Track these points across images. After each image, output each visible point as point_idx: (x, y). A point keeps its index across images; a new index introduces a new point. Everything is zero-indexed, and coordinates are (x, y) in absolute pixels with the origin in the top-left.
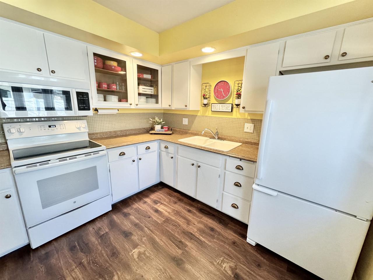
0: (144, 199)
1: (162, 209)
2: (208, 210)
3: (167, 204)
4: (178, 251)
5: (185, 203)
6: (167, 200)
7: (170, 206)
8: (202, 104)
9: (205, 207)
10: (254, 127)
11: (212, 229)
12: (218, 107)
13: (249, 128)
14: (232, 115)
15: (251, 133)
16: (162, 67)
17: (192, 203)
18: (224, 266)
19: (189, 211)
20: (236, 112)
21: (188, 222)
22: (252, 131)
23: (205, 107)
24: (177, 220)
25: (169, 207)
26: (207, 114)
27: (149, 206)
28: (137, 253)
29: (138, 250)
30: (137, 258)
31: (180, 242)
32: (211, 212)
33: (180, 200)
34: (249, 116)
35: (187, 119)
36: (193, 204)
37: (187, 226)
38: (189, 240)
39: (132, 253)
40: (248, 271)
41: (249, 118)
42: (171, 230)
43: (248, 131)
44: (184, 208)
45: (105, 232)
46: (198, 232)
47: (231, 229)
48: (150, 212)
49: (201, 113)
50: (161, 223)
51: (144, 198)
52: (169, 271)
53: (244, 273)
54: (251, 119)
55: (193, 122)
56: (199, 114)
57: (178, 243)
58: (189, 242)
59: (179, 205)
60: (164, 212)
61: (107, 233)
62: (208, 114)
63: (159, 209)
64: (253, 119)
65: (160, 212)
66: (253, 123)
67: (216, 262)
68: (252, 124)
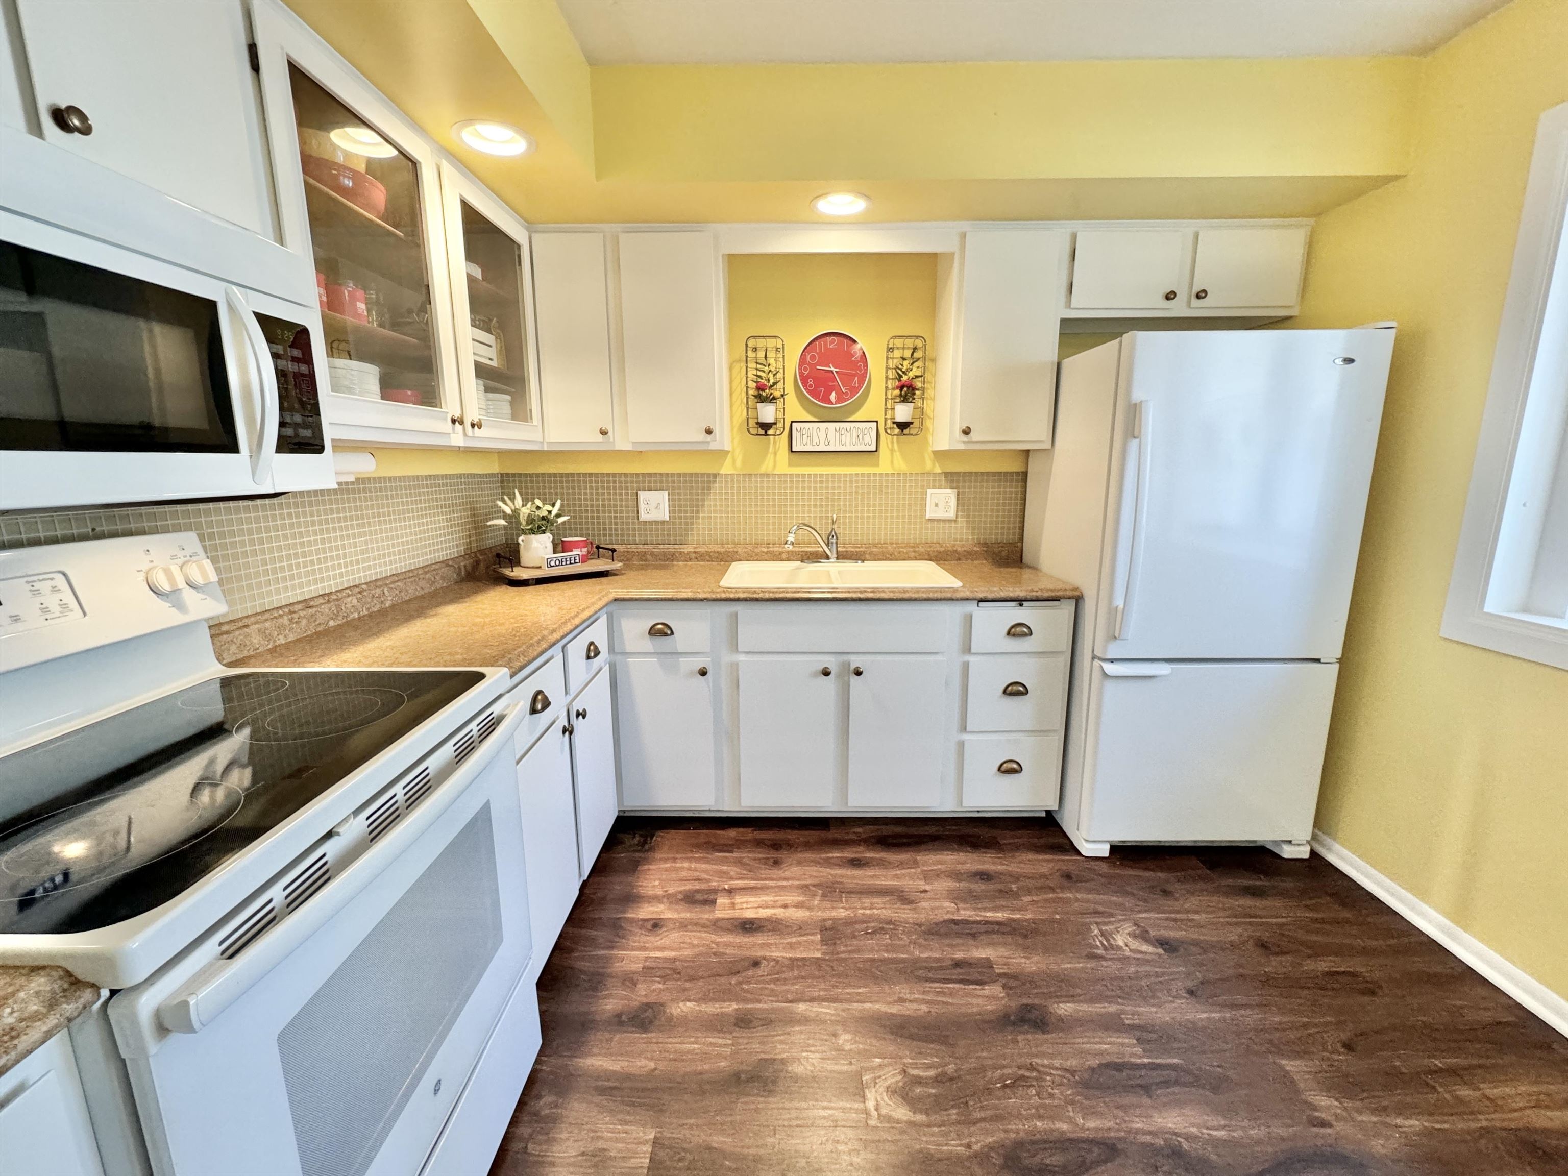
0: (629, 915)
1: (761, 910)
2: (899, 830)
3: (752, 883)
4: (986, 992)
5: (808, 846)
6: (733, 870)
7: (771, 883)
8: (752, 422)
9: (883, 827)
10: (958, 500)
11: (985, 876)
12: (822, 435)
13: (941, 505)
14: (877, 465)
15: (950, 521)
16: (533, 235)
17: (823, 834)
18: (1121, 943)
19: (856, 863)
20: (892, 451)
21: (902, 897)
22: (951, 514)
23: (766, 434)
24: (861, 911)
25: (772, 887)
26: (767, 466)
27: (689, 927)
28: (890, 1099)
29: (881, 1090)
30: (914, 1113)
31: (958, 964)
32: (913, 831)
33: (776, 846)
34: (937, 465)
35: (666, 492)
36: (834, 834)
37: (915, 909)
38: (971, 942)
39: (874, 1113)
40: (1167, 919)
41: (938, 470)
42: (887, 951)
43: (940, 514)
44: (828, 863)
45: (648, 1148)
46: (961, 905)
47: (1017, 848)
48: (727, 945)
49: (739, 463)
50: (823, 953)
51: (624, 912)
52: (1046, 1062)
53: (1166, 928)
54: (946, 474)
55: (697, 506)
56: (727, 468)
57: (956, 973)
58: (977, 947)
59: (799, 863)
60: (780, 913)
61: (656, 1142)
62: (771, 464)
63: (750, 914)
64: (952, 474)
65: (767, 919)
66: (952, 488)
67: (1097, 947)
68: (950, 491)
